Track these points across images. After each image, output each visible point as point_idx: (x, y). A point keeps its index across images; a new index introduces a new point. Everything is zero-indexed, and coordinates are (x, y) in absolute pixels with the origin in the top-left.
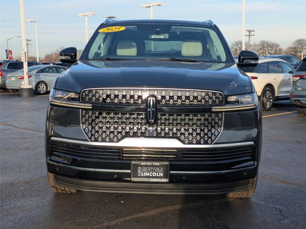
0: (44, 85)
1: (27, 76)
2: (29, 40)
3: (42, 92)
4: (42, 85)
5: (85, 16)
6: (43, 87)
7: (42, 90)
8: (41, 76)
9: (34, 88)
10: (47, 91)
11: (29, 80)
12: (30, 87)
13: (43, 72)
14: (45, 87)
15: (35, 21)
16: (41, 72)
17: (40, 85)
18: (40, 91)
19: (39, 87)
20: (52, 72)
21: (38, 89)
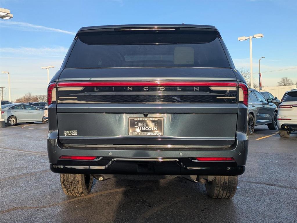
0: (14, 119)
1: (1, 111)
2: (4, 88)
3: (12, 124)
4: (13, 118)
5: (47, 68)
6: (14, 120)
7: (12, 122)
8: (12, 112)
9: (6, 121)
10: (16, 123)
11: (2, 115)
12: (3, 120)
13: (14, 109)
14: (15, 120)
15: (8, 73)
16: (12, 109)
17: (11, 118)
18: (11, 123)
19: (10, 120)
20: (21, 109)
21: (9, 122)
